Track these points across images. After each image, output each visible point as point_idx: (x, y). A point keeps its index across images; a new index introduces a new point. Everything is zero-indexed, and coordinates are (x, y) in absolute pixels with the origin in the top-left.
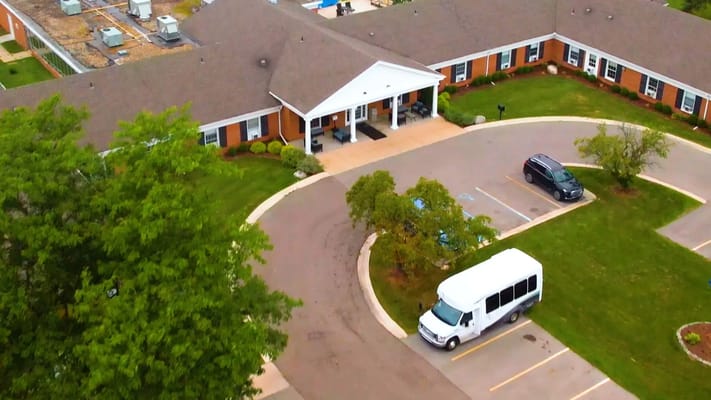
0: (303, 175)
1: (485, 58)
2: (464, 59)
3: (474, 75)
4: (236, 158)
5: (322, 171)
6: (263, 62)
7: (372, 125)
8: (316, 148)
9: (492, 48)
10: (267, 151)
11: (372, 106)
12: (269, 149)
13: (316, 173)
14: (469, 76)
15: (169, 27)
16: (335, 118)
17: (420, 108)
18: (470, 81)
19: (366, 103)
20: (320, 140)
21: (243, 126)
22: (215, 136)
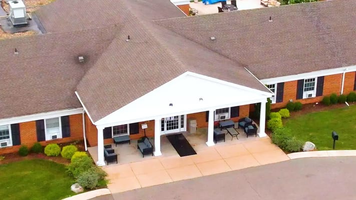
0: (80, 189)
1: (340, 75)
2: (315, 75)
3: (326, 93)
4: (27, 158)
5: (105, 187)
6: (81, 58)
7: (188, 138)
8: (111, 158)
9: (349, 65)
10: (60, 155)
11: (191, 117)
12: (63, 153)
13: (94, 189)
14: (319, 93)
15: (15, 12)
16: (144, 127)
17: (246, 125)
18: (320, 98)
19: (185, 113)
20: (119, 150)
21: (40, 124)
22: (8, 132)
